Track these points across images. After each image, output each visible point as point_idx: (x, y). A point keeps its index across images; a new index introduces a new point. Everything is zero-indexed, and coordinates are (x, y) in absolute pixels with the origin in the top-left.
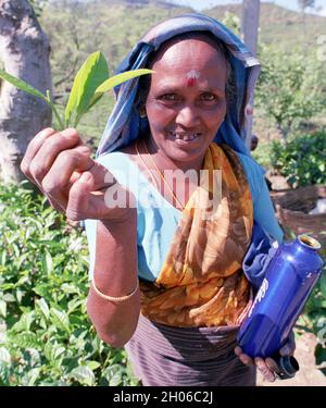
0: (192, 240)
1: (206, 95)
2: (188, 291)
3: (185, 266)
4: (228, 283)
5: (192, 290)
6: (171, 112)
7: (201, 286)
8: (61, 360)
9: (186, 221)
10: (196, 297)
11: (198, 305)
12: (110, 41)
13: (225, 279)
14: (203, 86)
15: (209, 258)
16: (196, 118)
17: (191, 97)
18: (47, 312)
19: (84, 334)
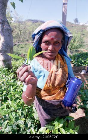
0: (52, 78)
1: (56, 42)
2: (51, 91)
3: (50, 85)
4: (61, 89)
5: (52, 91)
6: (47, 46)
7: (54, 90)
8: (14, 118)
9: (51, 73)
10: (53, 92)
11: (53, 95)
12: (29, 31)
13: (60, 88)
14: (55, 40)
15: (57, 83)
16: (53, 48)
17: (52, 43)
18: (11, 103)
19: (21, 109)
